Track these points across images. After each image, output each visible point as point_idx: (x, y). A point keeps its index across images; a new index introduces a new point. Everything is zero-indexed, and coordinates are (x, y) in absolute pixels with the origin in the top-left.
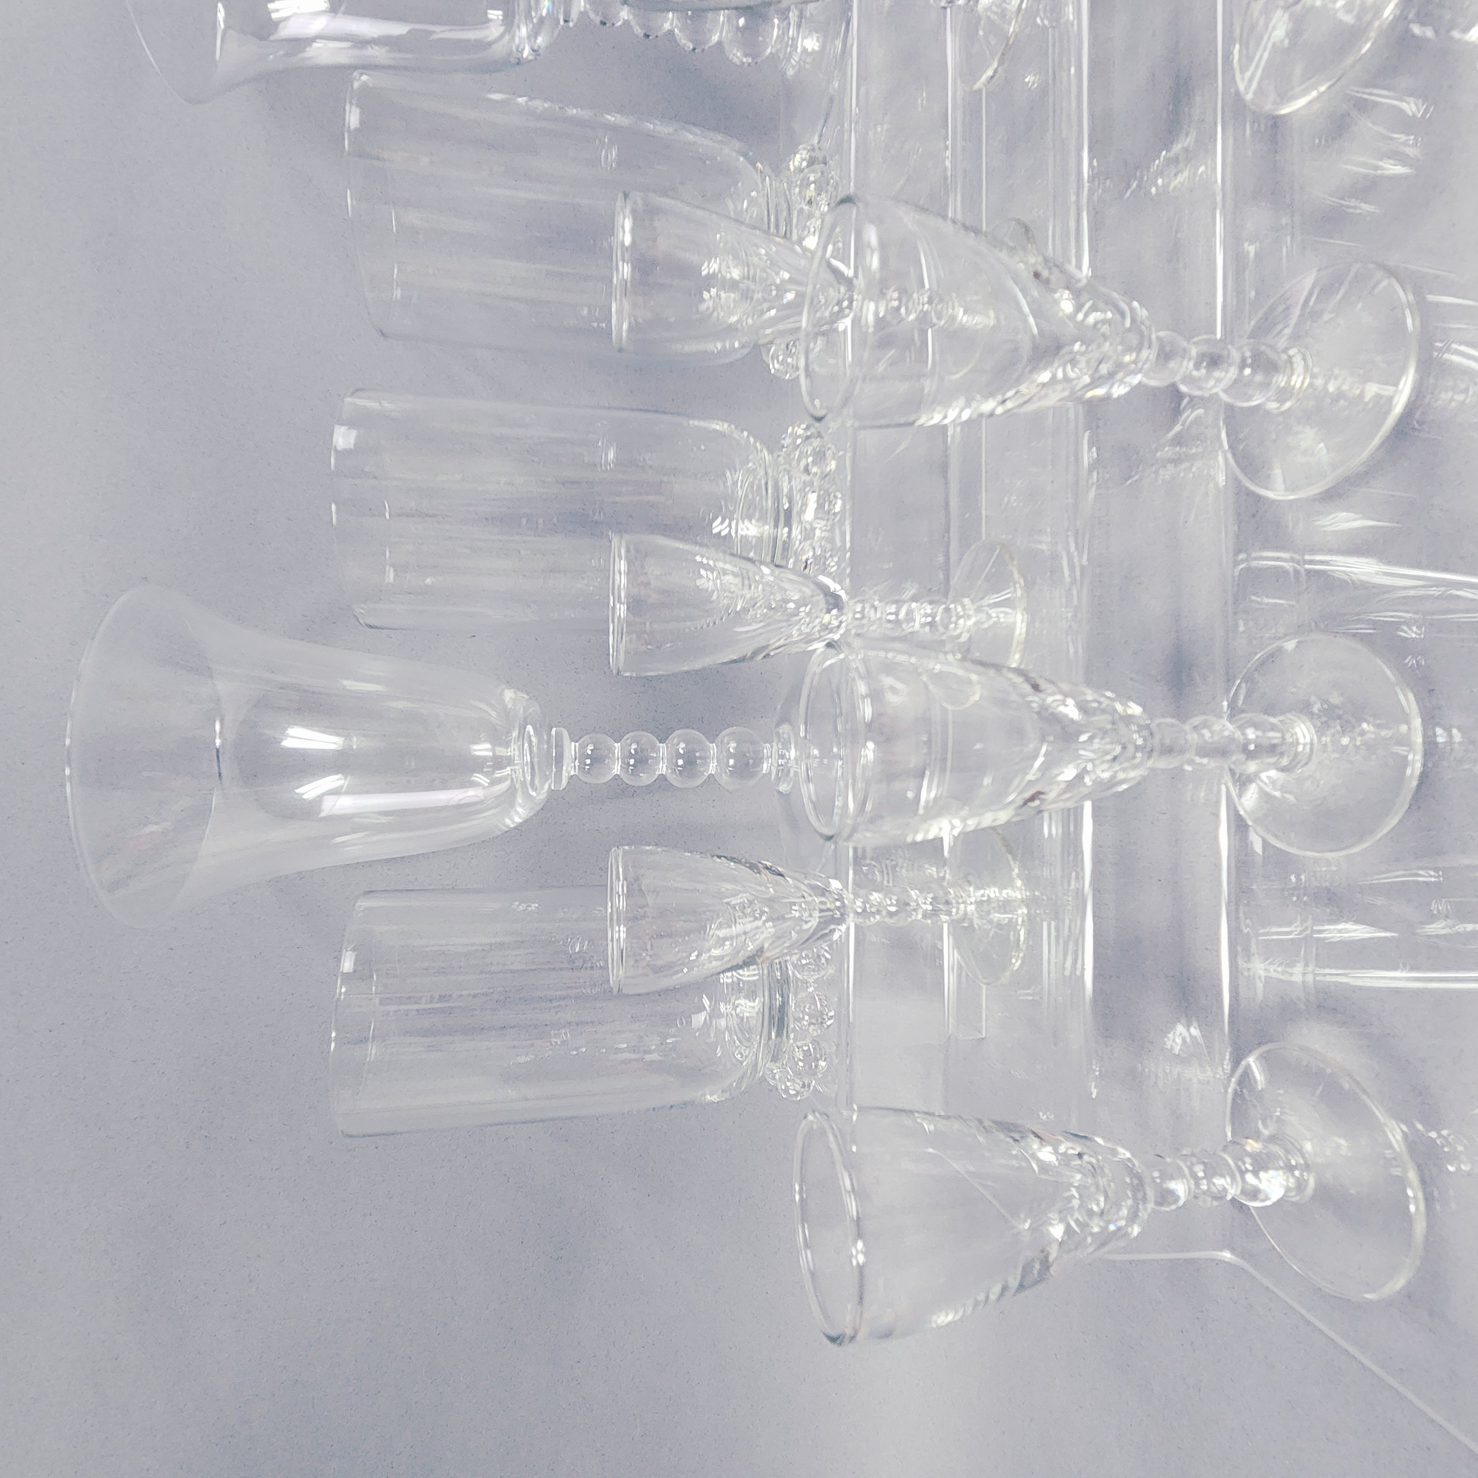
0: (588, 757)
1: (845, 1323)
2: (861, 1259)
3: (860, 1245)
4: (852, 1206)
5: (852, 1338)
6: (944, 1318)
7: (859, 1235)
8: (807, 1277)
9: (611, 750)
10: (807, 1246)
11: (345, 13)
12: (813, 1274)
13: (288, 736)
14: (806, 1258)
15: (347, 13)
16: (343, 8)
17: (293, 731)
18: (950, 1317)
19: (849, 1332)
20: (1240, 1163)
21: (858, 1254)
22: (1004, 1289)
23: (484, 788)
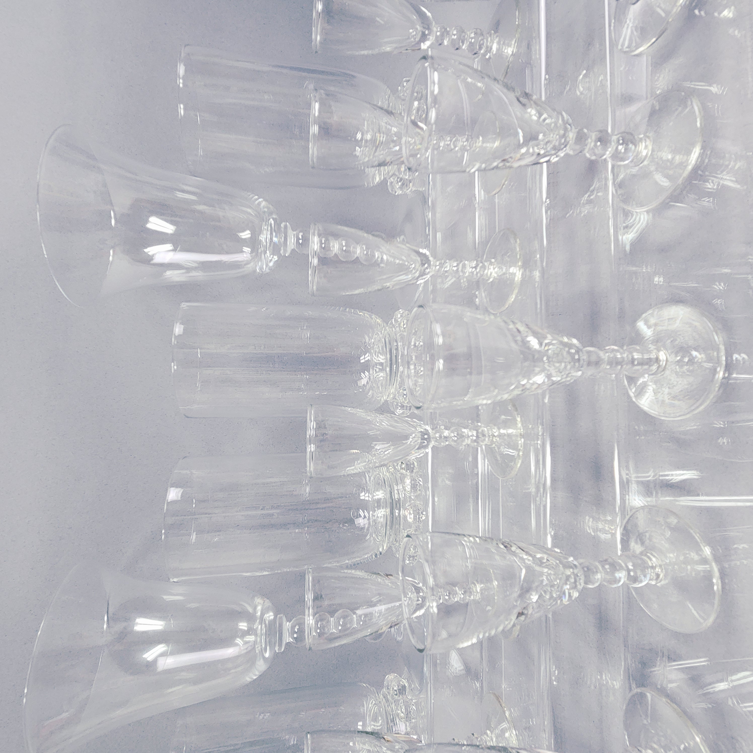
11: (179, 251)
13: (137, 624)
15: (180, 251)
16: (178, 249)
17: (139, 620)
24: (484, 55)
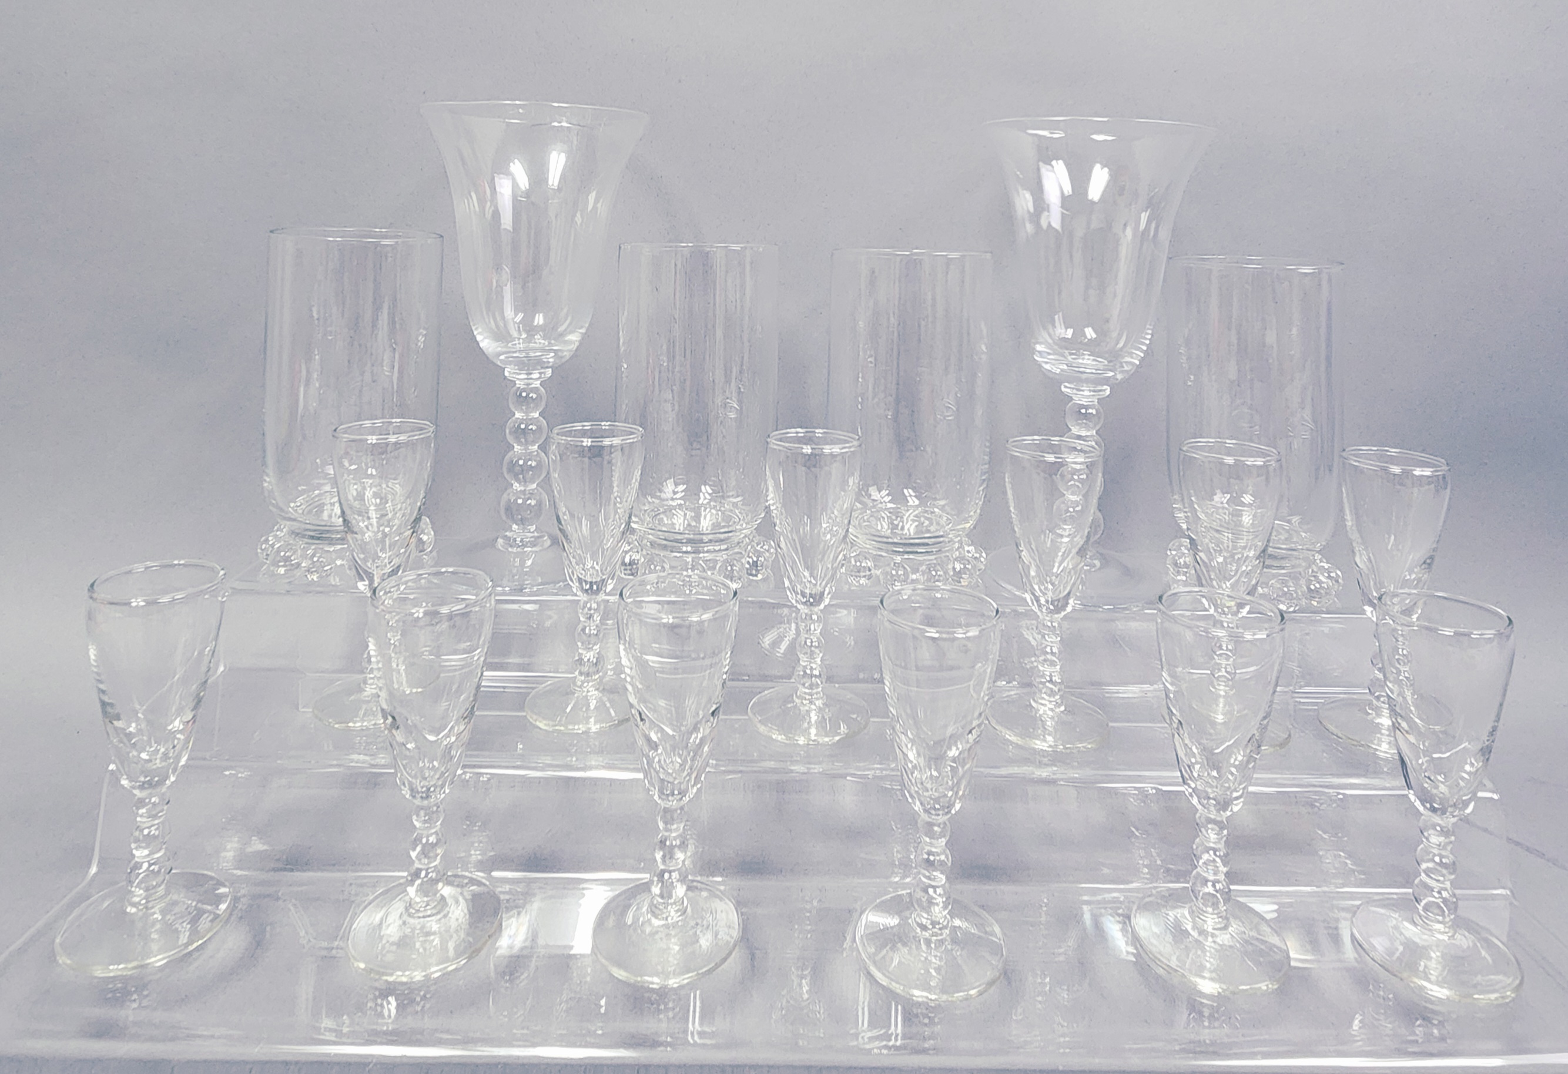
0: (528, 395)
1: (101, 593)
2: (134, 604)
3: (142, 604)
4: (165, 599)
5: (91, 598)
6: (92, 653)
7: (149, 603)
8: (128, 568)
9: (534, 410)
10: (147, 568)
12: (130, 572)
14: (140, 568)
18: (93, 657)
19: (95, 596)
20: (156, 827)
21: (138, 602)
22: (103, 692)
23: (513, 319)
24: (1370, 704)
